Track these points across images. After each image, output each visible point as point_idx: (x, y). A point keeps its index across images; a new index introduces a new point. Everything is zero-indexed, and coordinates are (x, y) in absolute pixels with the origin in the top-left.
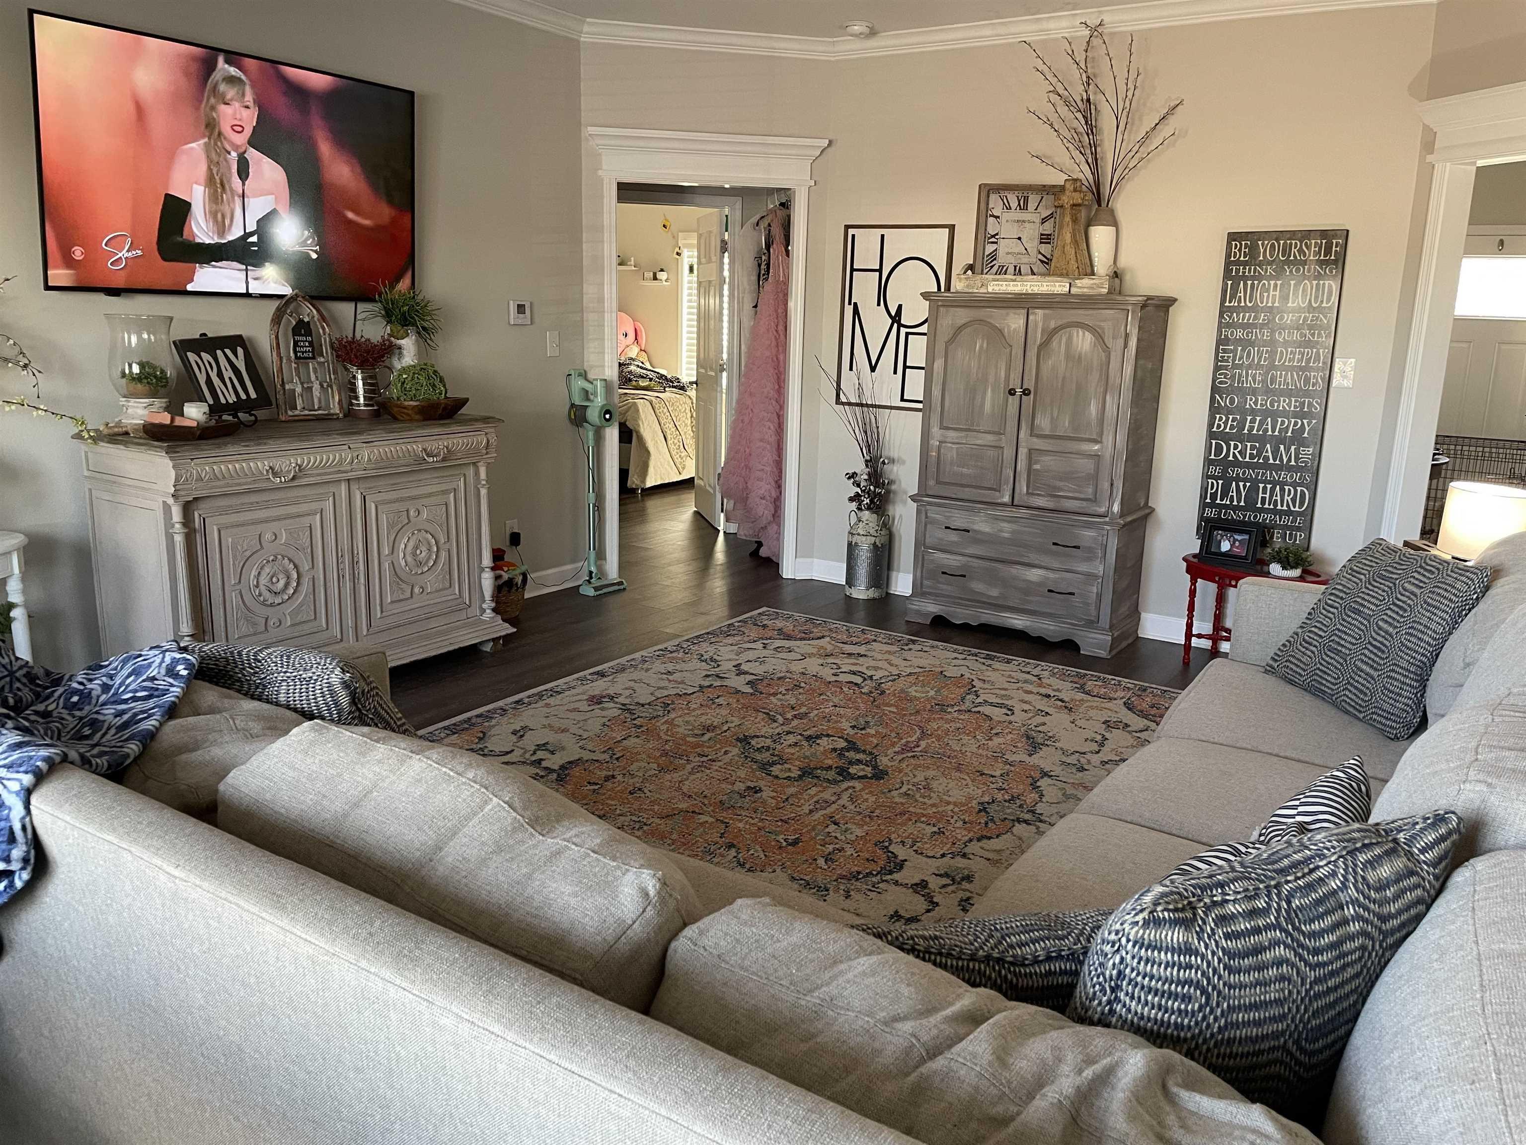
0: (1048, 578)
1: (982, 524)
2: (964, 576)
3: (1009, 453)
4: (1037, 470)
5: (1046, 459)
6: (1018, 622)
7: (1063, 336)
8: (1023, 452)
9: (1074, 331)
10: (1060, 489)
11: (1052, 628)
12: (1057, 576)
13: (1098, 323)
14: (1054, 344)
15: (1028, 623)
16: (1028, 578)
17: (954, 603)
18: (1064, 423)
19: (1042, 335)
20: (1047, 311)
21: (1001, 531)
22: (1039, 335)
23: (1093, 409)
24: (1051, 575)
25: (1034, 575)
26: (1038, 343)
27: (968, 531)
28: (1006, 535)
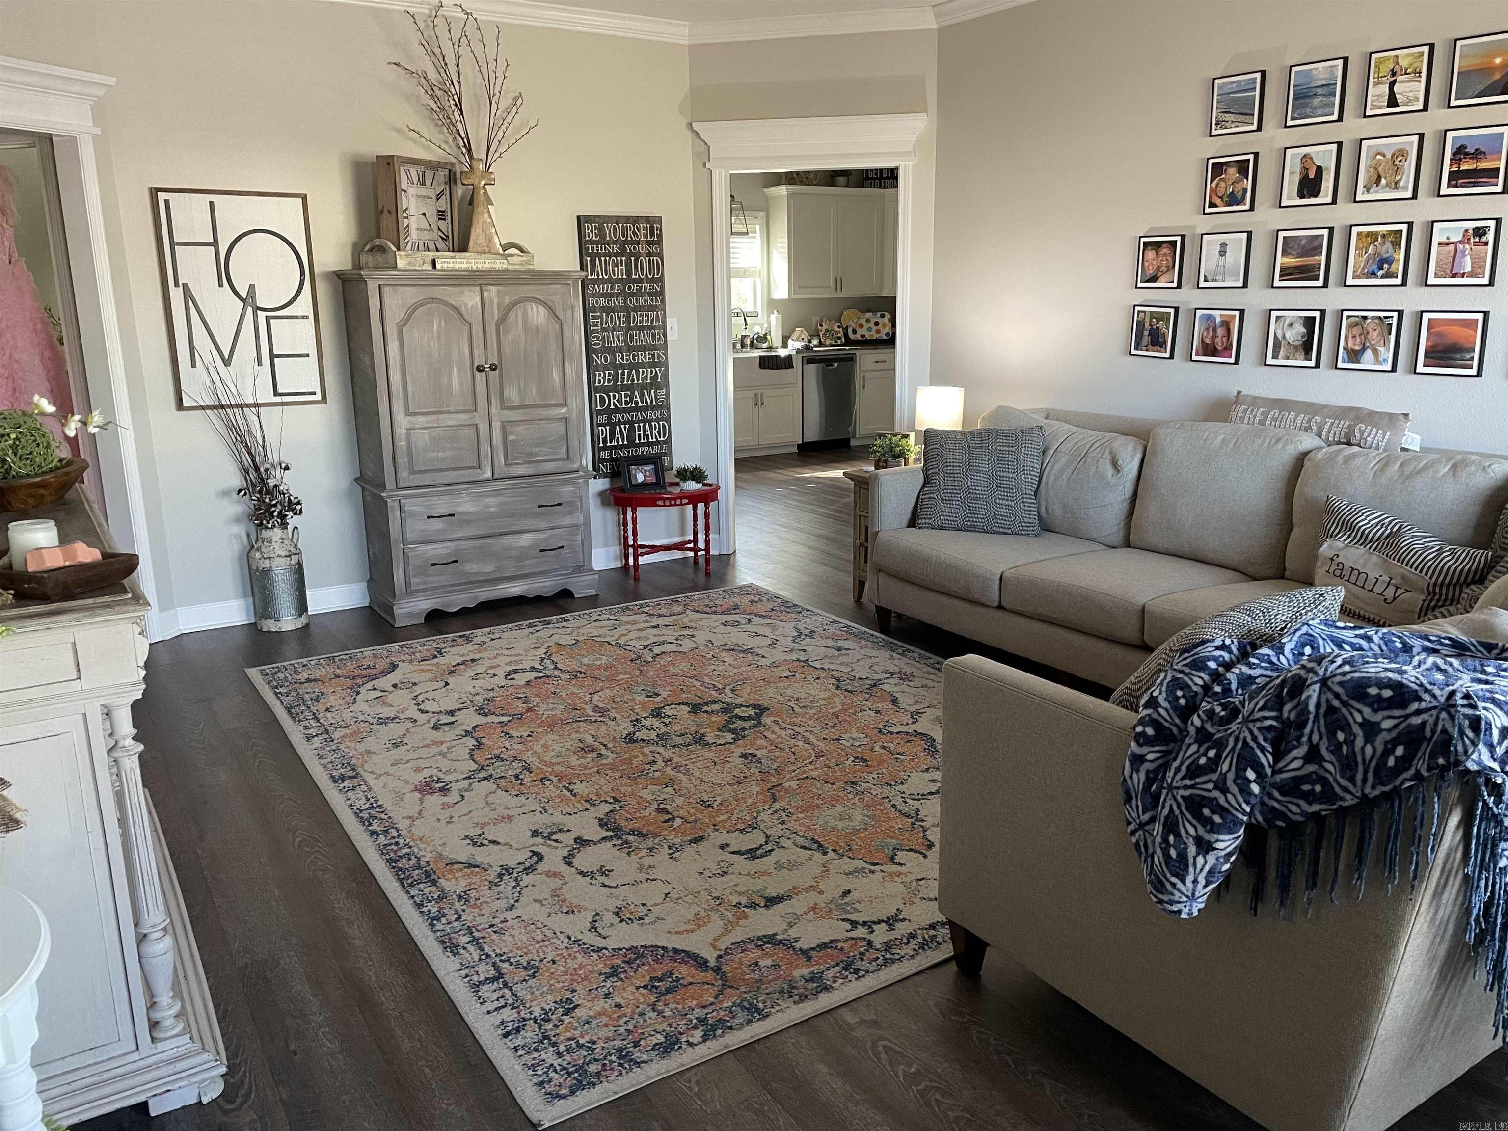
0: (539, 539)
1: (466, 504)
2: (456, 561)
3: (483, 429)
4: (512, 440)
5: (520, 428)
6: (515, 589)
7: (519, 311)
8: (497, 425)
9: (528, 306)
10: (536, 455)
11: (547, 584)
12: (545, 535)
13: (549, 297)
14: (511, 317)
15: (526, 587)
16: (521, 544)
17: (447, 592)
18: (531, 393)
19: (498, 310)
20: (500, 288)
21: (488, 507)
22: (496, 312)
23: (556, 377)
24: (542, 536)
25: (526, 540)
26: (496, 318)
27: (453, 515)
28: (492, 509)
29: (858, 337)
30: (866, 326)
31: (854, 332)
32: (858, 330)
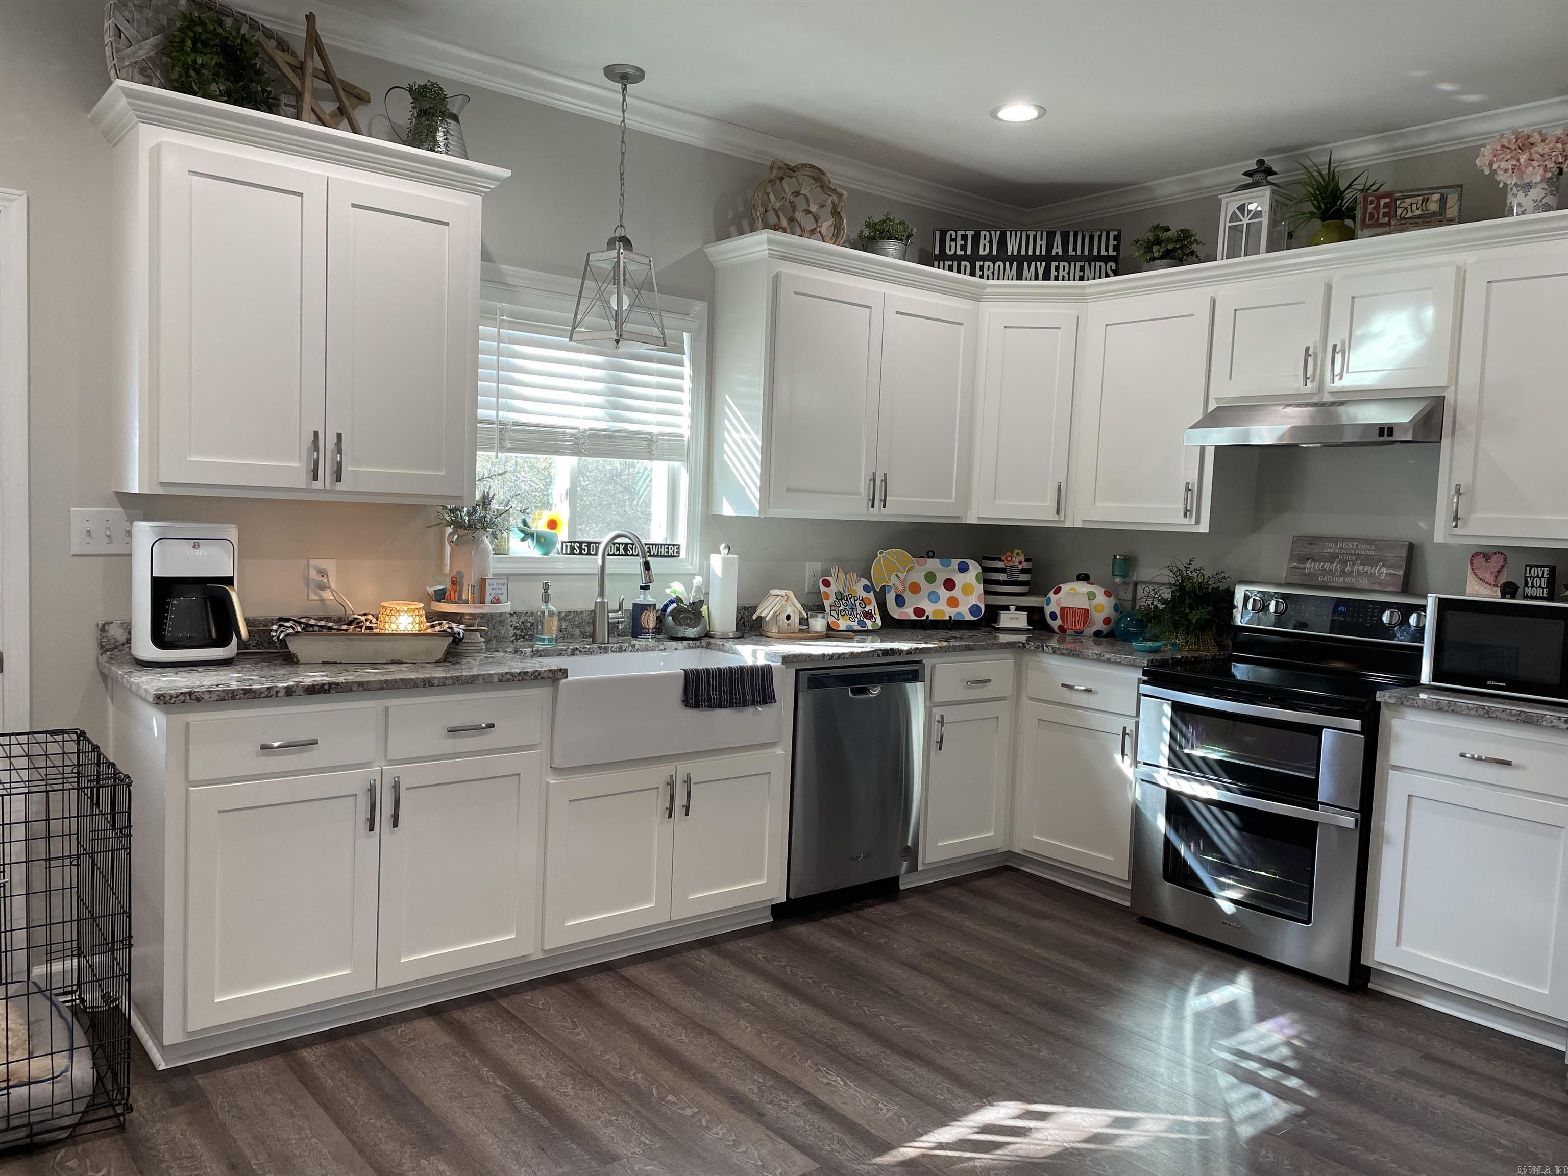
29: (908, 613)
30: (926, 587)
31: (900, 601)
32: (908, 596)
